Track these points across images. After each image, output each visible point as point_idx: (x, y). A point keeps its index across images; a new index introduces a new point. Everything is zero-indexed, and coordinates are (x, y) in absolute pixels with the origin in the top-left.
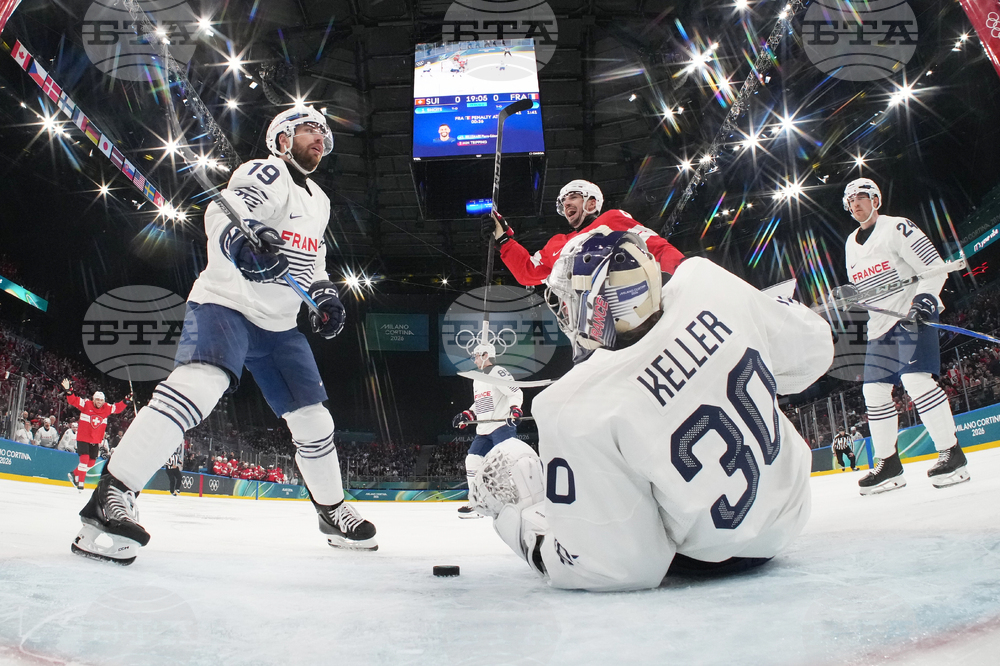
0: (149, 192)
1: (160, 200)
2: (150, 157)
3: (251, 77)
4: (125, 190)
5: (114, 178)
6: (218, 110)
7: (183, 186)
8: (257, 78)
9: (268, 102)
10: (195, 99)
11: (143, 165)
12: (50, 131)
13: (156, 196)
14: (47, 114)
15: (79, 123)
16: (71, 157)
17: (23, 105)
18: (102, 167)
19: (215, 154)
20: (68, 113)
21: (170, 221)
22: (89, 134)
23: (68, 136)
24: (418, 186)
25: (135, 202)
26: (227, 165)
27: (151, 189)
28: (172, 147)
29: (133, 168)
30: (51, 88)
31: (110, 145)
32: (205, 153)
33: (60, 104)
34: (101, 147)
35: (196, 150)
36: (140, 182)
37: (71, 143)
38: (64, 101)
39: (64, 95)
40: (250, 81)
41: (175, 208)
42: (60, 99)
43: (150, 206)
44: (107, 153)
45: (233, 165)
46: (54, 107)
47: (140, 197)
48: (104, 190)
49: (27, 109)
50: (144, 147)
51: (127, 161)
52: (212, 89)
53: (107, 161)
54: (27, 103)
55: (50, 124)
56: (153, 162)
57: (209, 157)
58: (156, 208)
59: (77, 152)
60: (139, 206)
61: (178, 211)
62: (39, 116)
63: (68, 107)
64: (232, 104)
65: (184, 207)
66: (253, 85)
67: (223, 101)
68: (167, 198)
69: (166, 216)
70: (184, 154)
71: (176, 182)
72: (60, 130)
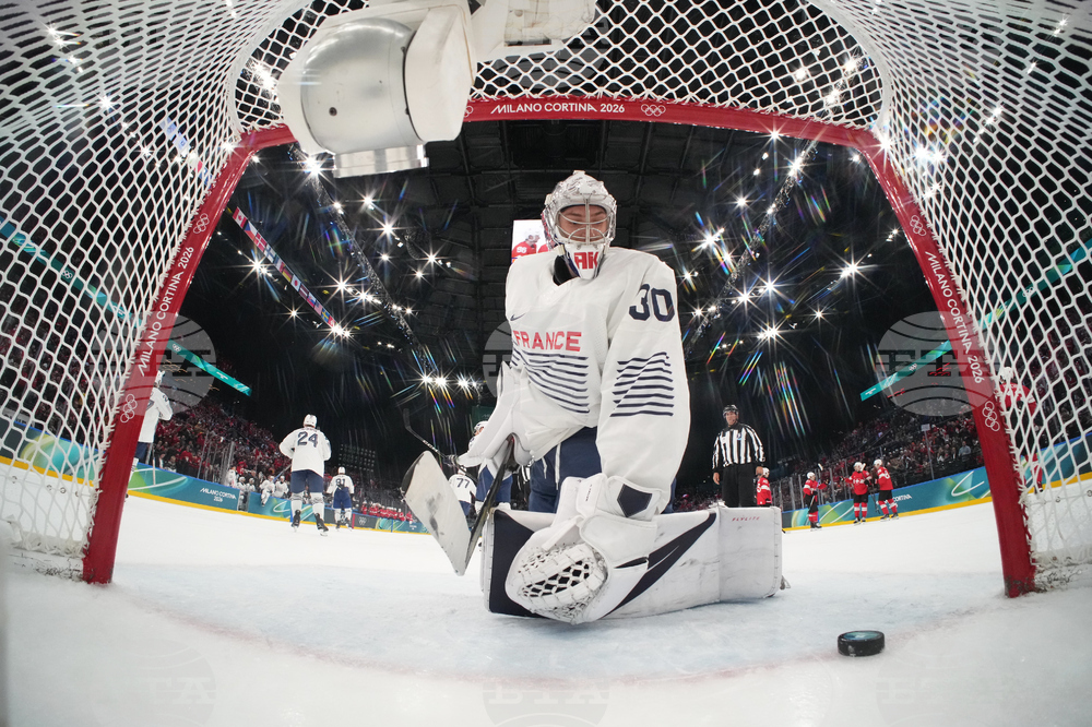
0: (325, 317)
1: (332, 322)
2: (326, 292)
3: (398, 239)
4: (308, 314)
5: (301, 306)
6: (375, 260)
7: (349, 313)
8: (403, 240)
9: (410, 257)
10: (360, 253)
11: (321, 298)
12: (258, 271)
13: (330, 319)
14: (256, 259)
15: (278, 266)
16: (272, 290)
17: (240, 252)
18: (292, 298)
19: (372, 292)
20: (271, 259)
21: (339, 337)
22: (284, 274)
23: (270, 275)
25: (315, 323)
26: (380, 299)
27: (326, 314)
28: (342, 286)
29: (314, 299)
30: (259, 242)
31: (299, 282)
32: (365, 291)
33: (266, 253)
34: (293, 284)
35: (359, 288)
36: (319, 309)
37: (272, 280)
38: (269, 251)
39: (268, 246)
40: (398, 242)
41: (342, 328)
42: (265, 249)
43: (325, 326)
44: (297, 288)
45: (384, 299)
46: (261, 255)
47: (319, 320)
48: (294, 313)
49: (243, 256)
50: (322, 284)
51: (310, 294)
52: (372, 246)
53: (298, 294)
55: (258, 267)
56: (328, 296)
57: (367, 294)
58: (330, 328)
59: (275, 286)
60: (318, 326)
61: (345, 330)
62: (250, 260)
63: (271, 255)
64: (385, 257)
65: (349, 327)
66: (400, 245)
67: (379, 255)
68: (337, 320)
69: (336, 334)
70: (350, 290)
71: (344, 310)
72: (265, 271)
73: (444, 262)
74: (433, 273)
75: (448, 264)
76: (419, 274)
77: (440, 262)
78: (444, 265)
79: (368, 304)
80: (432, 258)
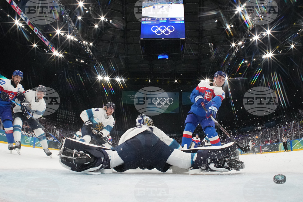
0: (50, 47)
1: (54, 50)
2: (51, 35)
3: (86, 9)
4: (42, 45)
5: (38, 42)
6: (75, 20)
7: (62, 45)
8: (88, 9)
9: (92, 18)
10: (67, 16)
11: (48, 38)
12: (17, 25)
13: (53, 48)
14: (16, 19)
15: (27, 22)
16: (24, 34)
17: (8, 16)
18: (35, 38)
19: (73, 35)
20: (23, 19)
21: (57, 57)
22: (30, 26)
23: (23, 27)
24: (142, 48)
25: (45, 50)
26: (77, 38)
27: (51, 46)
28: (58, 32)
29: (45, 38)
30: (18, 10)
31: (38, 30)
32: (70, 34)
33: (21, 16)
34: (34, 31)
35: (67, 33)
36: (47, 43)
37: (24, 29)
38: (22, 15)
39: (22, 13)
40: (86, 10)
41: (59, 52)
42: (21, 14)
43: (50, 51)
44: (36, 33)
45: (79, 38)
46: (19, 17)
47: (47, 48)
48: (35, 45)
49: (10, 17)
50: (49, 31)
51: (43, 36)
52: (73, 12)
53: (36, 36)
54: (10, 15)
55: (17, 22)
56: (52, 37)
57: (71, 36)
58: (53, 52)
59: (25, 32)
60: (47, 51)
61: (60, 53)
62: (14, 20)
63: (24, 17)
64: (80, 18)
65: (62, 52)
66: (87, 12)
67: (77, 17)
68: (56, 49)
69: (56, 55)
70: (62, 34)
71: (59, 44)
72: (21, 25)
73: (109, 20)
74: (103, 26)
75: (111, 21)
76: (96, 26)
77: (106, 20)
78: (109, 22)
79: (71, 41)
80: (102, 18)
